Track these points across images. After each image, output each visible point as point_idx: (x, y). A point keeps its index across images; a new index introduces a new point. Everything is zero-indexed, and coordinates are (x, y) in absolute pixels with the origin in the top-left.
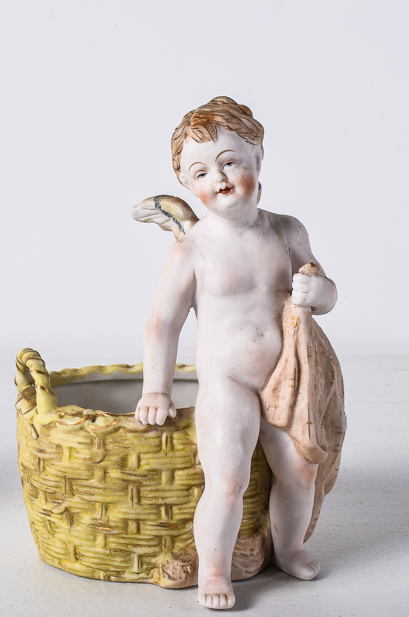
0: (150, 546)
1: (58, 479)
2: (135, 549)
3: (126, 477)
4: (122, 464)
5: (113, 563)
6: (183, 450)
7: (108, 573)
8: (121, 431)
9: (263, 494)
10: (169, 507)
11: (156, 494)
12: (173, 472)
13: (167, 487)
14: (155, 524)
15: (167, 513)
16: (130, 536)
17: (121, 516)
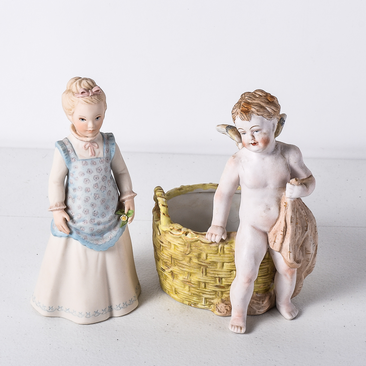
0: (210, 295)
1: (169, 257)
2: (203, 295)
3: (200, 263)
4: (199, 257)
5: (192, 299)
6: (229, 254)
7: (191, 303)
8: (199, 241)
9: (272, 274)
10: (220, 279)
11: (215, 272)
12: (223, 263)
13: (220, 270)
14: (213, 285)
15: (219, 281)
16: (201, 289)
17: (197, 280)
